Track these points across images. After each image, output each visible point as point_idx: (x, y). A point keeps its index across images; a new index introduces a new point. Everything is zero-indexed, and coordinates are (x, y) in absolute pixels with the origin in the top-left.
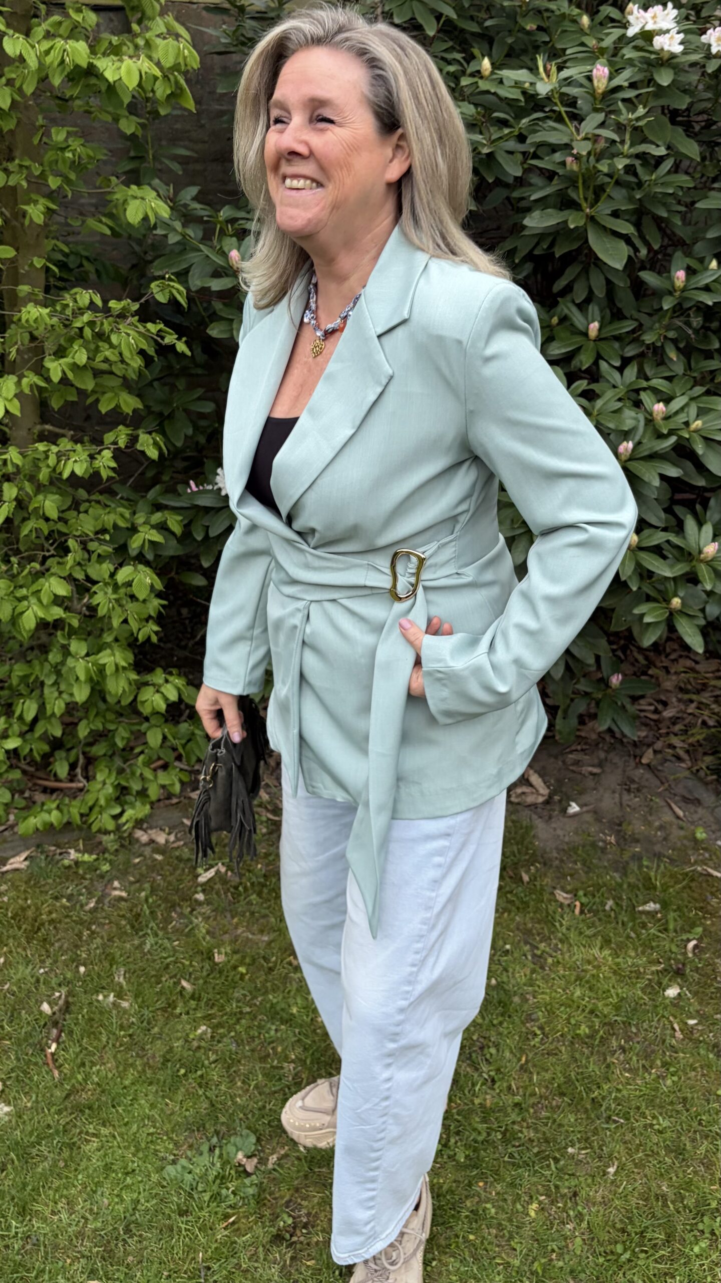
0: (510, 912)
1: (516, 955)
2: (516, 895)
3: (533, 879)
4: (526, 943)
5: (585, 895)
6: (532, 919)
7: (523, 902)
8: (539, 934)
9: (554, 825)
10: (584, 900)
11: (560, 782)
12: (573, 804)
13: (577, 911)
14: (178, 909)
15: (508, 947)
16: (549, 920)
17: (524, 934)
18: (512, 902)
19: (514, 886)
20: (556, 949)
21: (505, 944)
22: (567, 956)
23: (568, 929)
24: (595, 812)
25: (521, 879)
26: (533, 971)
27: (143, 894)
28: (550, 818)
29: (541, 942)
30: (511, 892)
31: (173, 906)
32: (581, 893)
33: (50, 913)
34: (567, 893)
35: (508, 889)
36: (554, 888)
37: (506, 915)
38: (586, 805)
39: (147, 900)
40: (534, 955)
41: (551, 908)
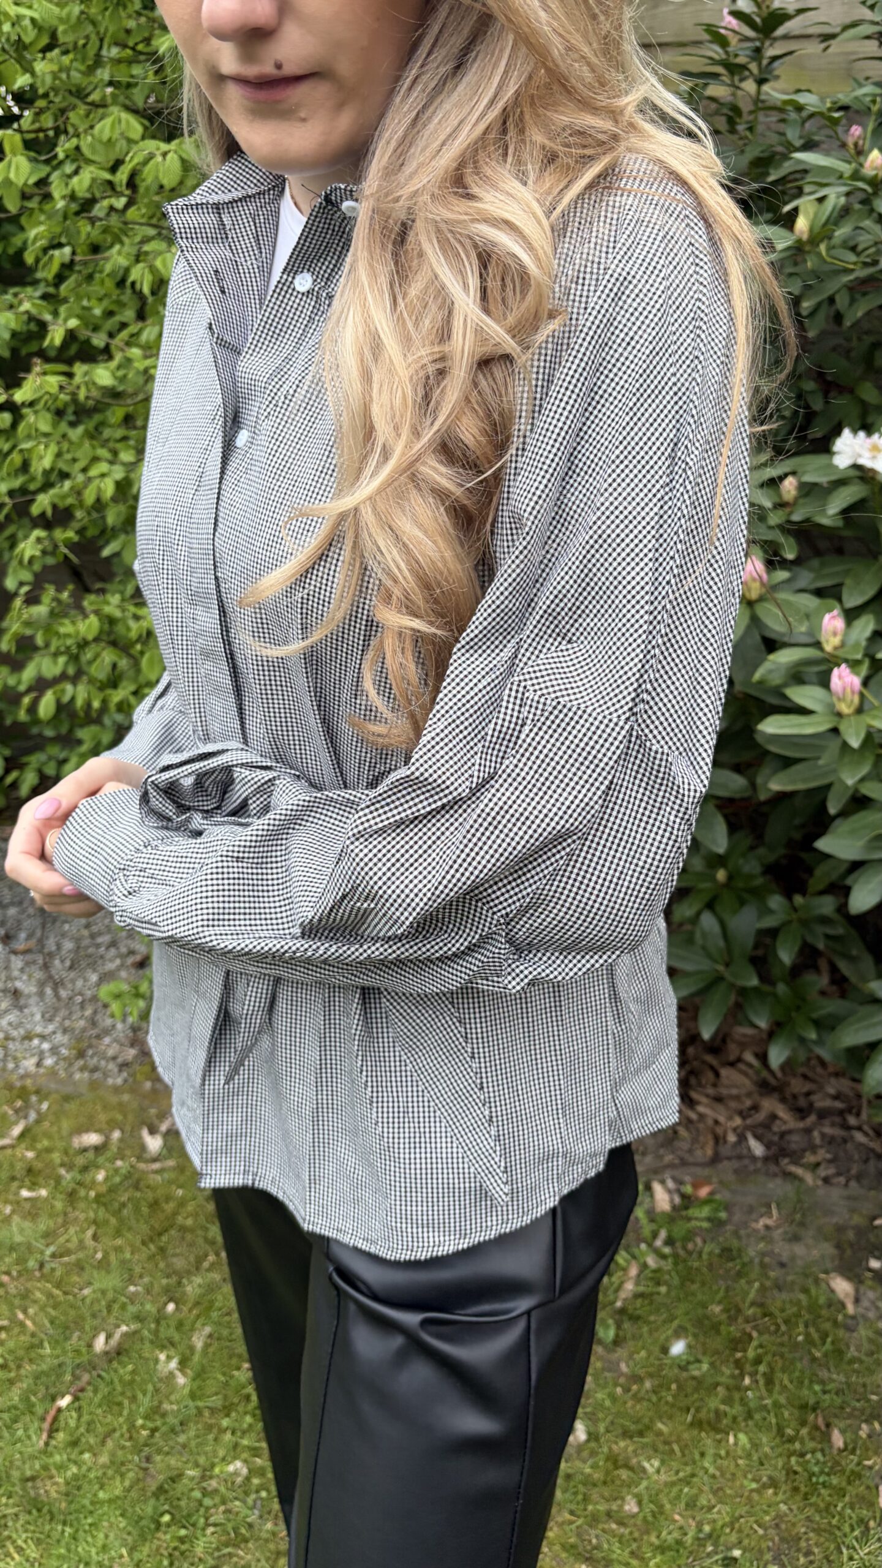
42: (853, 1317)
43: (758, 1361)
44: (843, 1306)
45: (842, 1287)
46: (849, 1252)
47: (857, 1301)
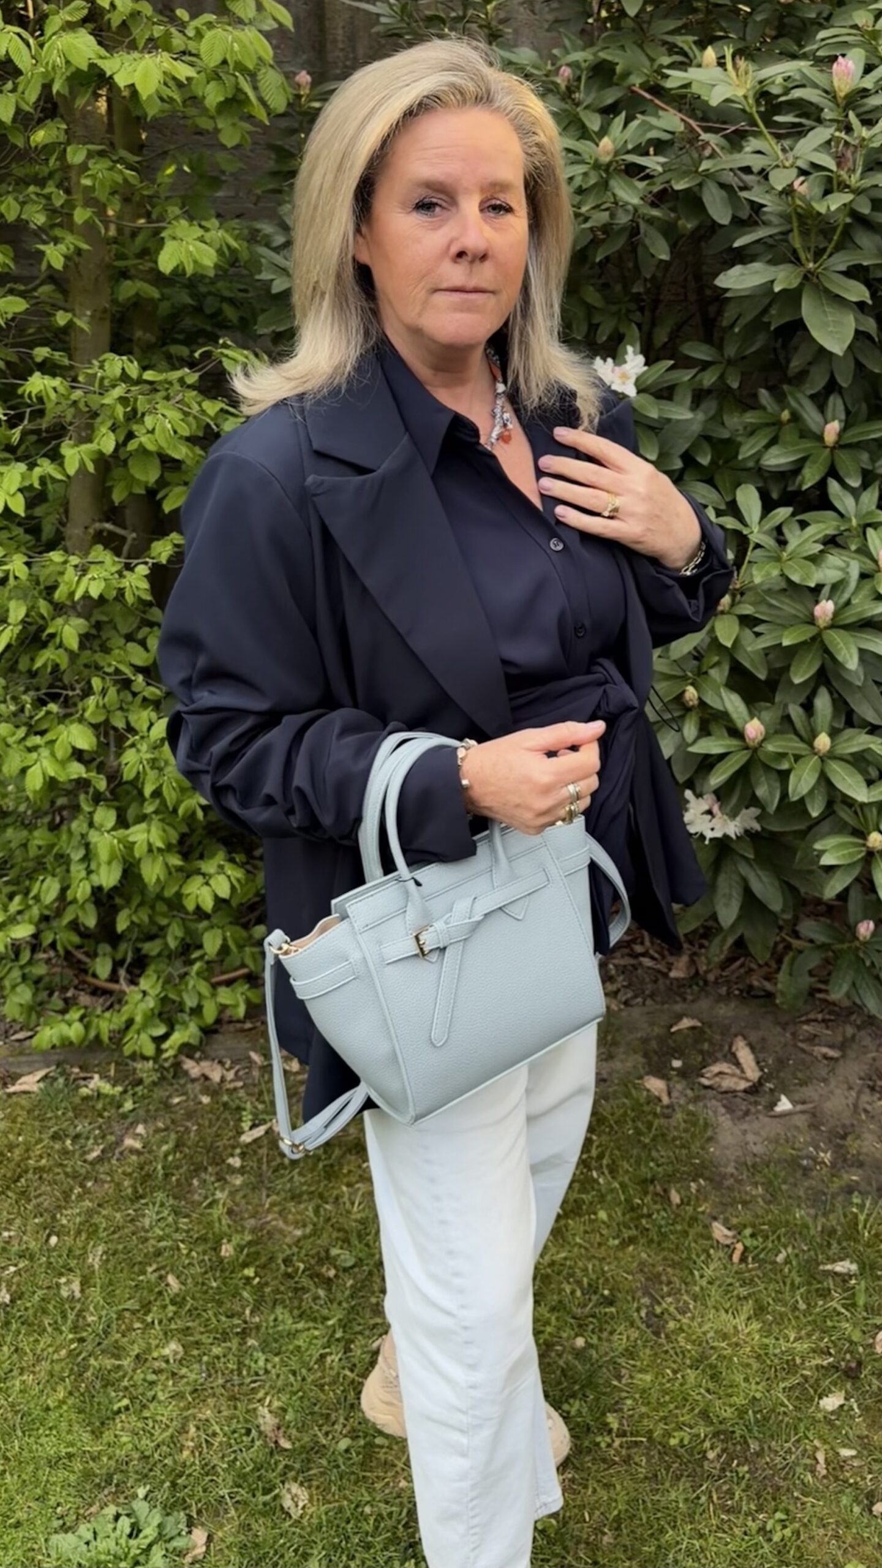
3: (687, 1201)
5: (753, 1235)
8: (667, 1284)
9: (746, 1126)
10: (750, 1242)
11: (778, 1063)
12: (784, 1098)
13: (736, 1257)
14: (202, 1175)
19: (657, 1207)
27: (165, 1148)
28: (747, 1114)
31: (197, 1170)
33: (41, 1157)
35: (645, 1211)
38: (804, 1103)
39: (166, 1157)
42: (668, 1107)
43: (600, 1157)
44: (659, 1100)
45: (655, 1085)
46: (655, 1058)
47: (669, 1094)
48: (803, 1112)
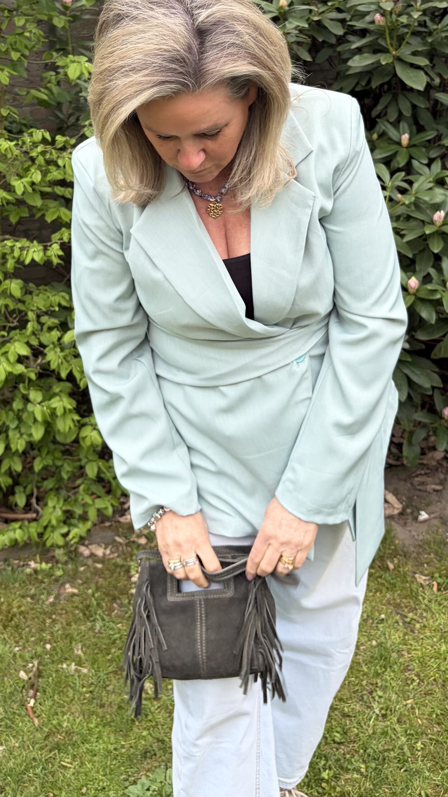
0: (381, 592)
1: (389, 622)
2: (385, 579)
3: (397, 568)
4: (398, 613)
5: (440, 577)
6: (399, 595)
7: (390, 583)
8: (406, 607)
9: (409, 528)
10: (440, 580)
11: (410, 499)
12: (423, 513)
13: (435, 588)
14: (118, 601)
15: (383, 616)
16: (413, 596)
17: (395, 607)
18: (383, 584)
19: (382, 572)
20: (421, 616)
21: (380, 614)
22: (431, 622)
23: (430, 601)
24: (441, 518)
25: (388, 568)
26: (405, 634)
27: (90, 591)
28: (405, 524)
29: (409, 612)
30: (380, 577)
31: (114, 599)
32: (437, 575)
33: (19, 607)
34: (426, 575)
35: (377, 574)
36: (415, 573)
37: (378, 594)
38: (433, 513)
39: (93, 595)
40: (404, 623)
41: (414, 586)
48: (435, 518)
